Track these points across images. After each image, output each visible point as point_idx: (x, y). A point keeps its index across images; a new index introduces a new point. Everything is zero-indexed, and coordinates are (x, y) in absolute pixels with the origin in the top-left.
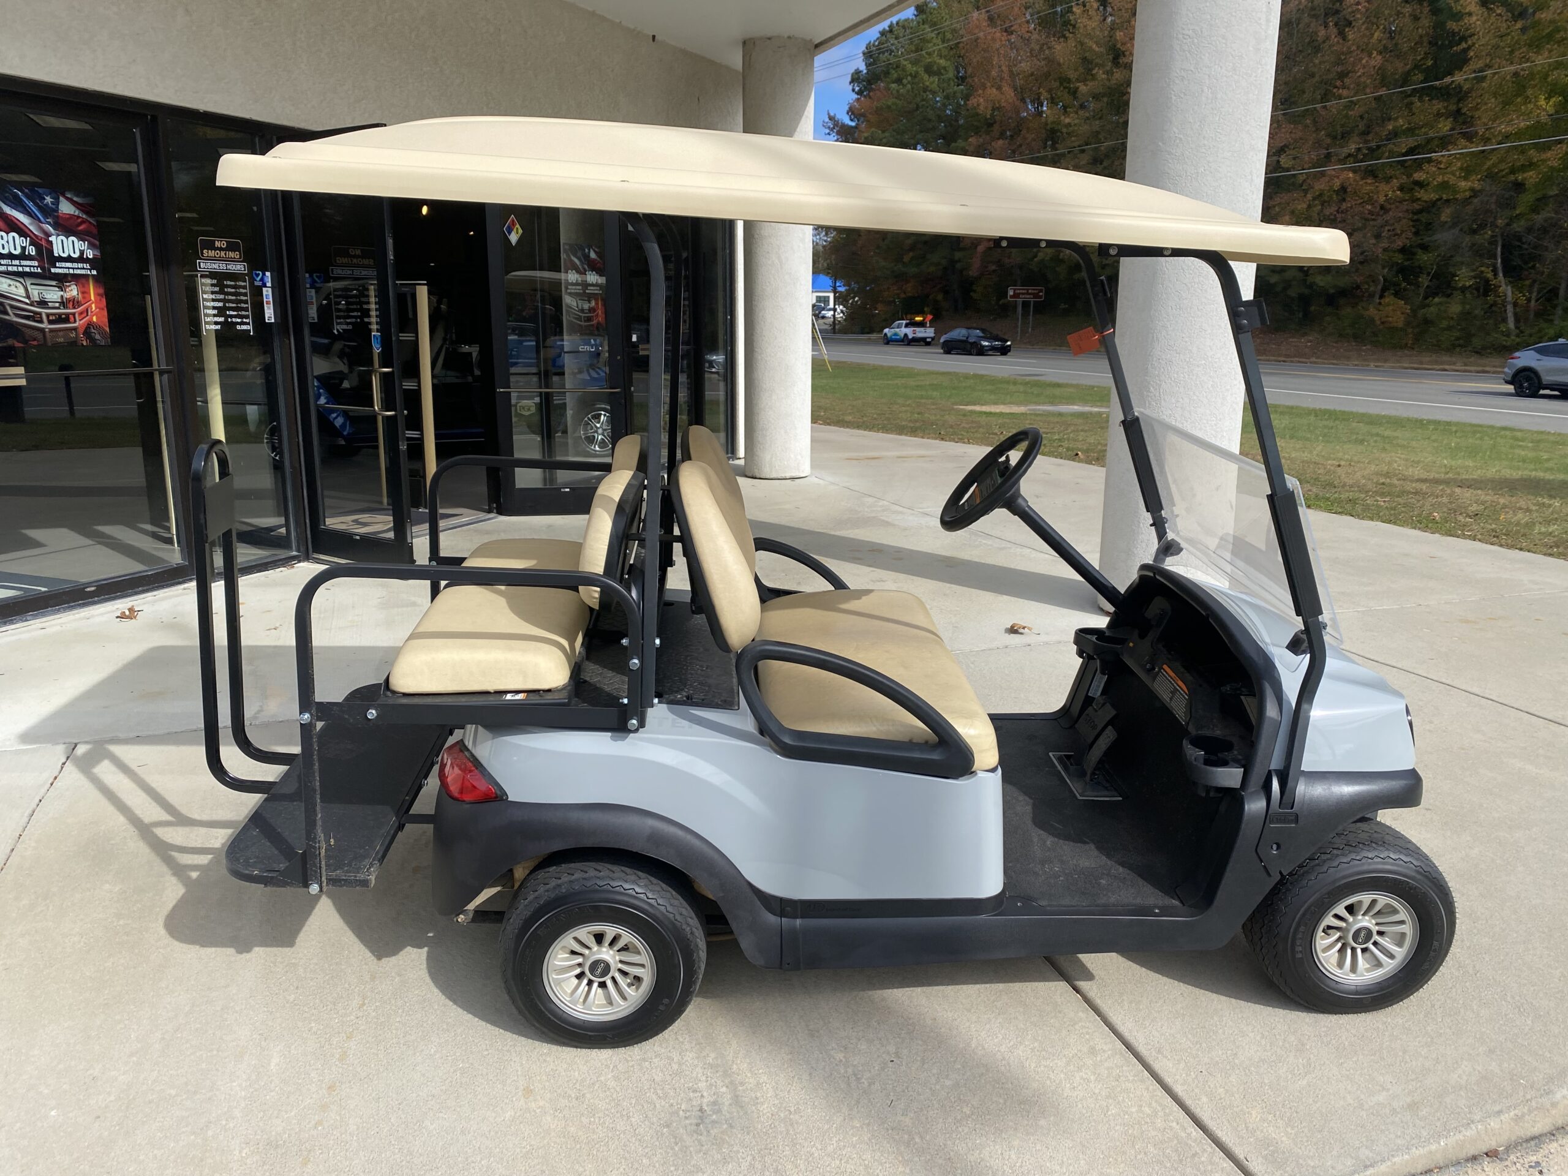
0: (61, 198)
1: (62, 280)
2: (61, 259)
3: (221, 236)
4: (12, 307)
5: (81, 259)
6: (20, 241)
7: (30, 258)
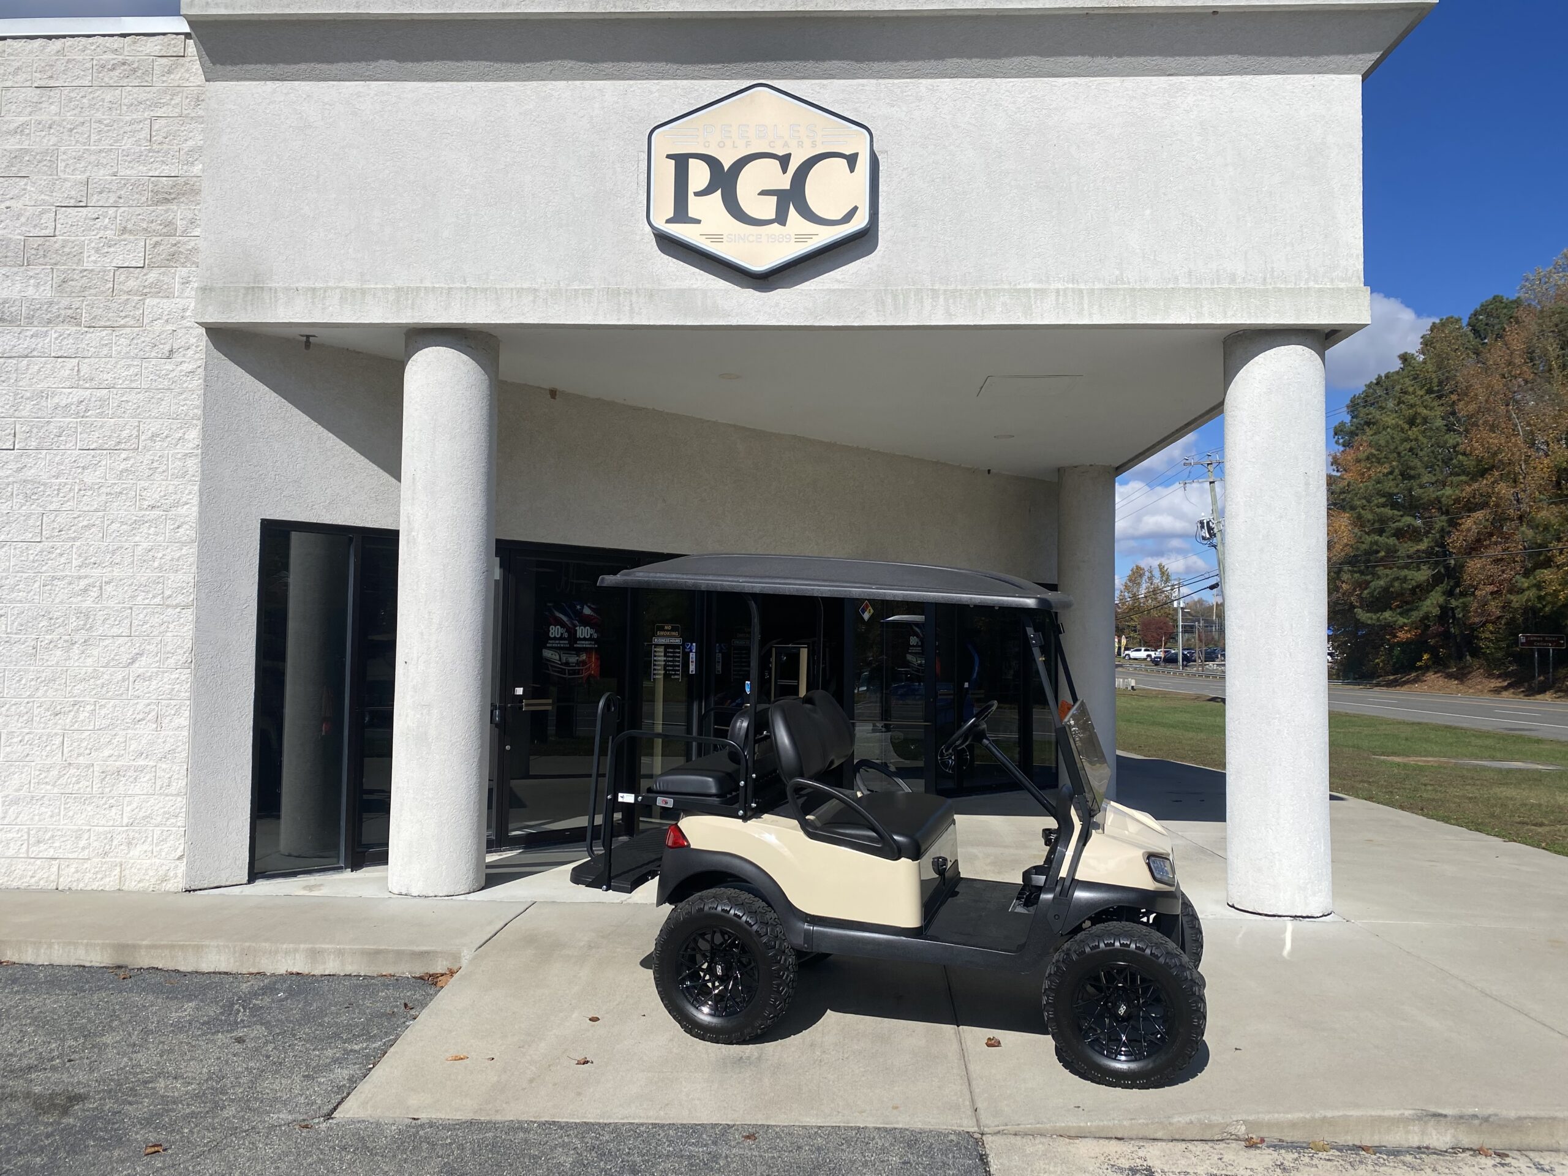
0: (585, 606)
1: (579, 651)
2: (580, 639)
3: (667, 622)
4: (552, 666)
5: (591, 639)
6: (561, 630)
7: (565, 639)
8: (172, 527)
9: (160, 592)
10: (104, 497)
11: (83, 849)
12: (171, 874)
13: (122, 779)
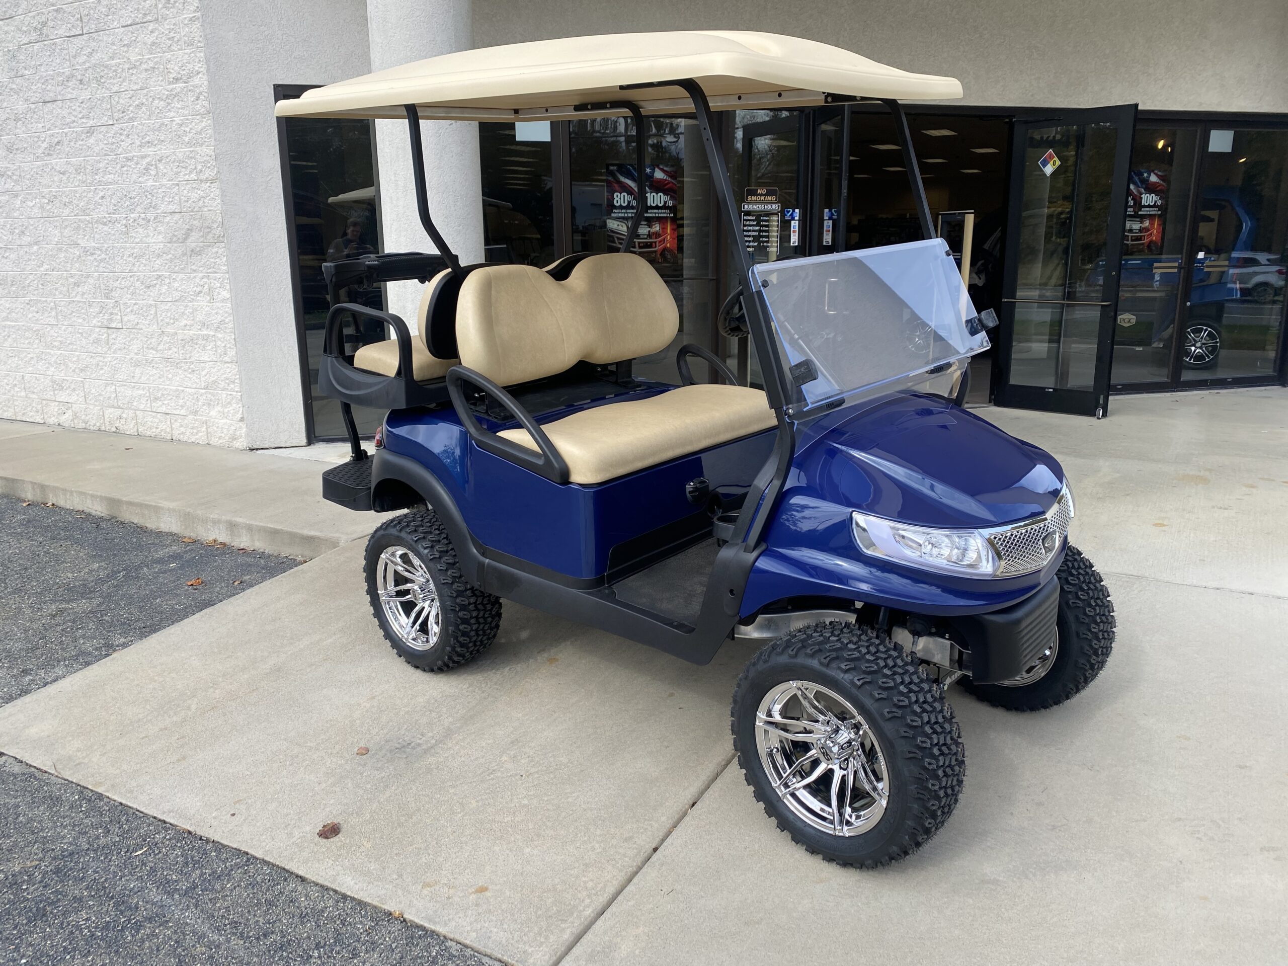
0: (656, 169)
1: (651, 221)
2: (652, 208)
3: (761, 185)
4: (618, 238)
5: (665, 207)
6: (627, 197)
8: (192, 99)
9: (193, 167)
10: (144, 75)
11: (182, 406)
12: (238, 433)
13: (196, 346)
